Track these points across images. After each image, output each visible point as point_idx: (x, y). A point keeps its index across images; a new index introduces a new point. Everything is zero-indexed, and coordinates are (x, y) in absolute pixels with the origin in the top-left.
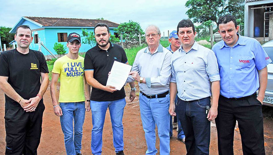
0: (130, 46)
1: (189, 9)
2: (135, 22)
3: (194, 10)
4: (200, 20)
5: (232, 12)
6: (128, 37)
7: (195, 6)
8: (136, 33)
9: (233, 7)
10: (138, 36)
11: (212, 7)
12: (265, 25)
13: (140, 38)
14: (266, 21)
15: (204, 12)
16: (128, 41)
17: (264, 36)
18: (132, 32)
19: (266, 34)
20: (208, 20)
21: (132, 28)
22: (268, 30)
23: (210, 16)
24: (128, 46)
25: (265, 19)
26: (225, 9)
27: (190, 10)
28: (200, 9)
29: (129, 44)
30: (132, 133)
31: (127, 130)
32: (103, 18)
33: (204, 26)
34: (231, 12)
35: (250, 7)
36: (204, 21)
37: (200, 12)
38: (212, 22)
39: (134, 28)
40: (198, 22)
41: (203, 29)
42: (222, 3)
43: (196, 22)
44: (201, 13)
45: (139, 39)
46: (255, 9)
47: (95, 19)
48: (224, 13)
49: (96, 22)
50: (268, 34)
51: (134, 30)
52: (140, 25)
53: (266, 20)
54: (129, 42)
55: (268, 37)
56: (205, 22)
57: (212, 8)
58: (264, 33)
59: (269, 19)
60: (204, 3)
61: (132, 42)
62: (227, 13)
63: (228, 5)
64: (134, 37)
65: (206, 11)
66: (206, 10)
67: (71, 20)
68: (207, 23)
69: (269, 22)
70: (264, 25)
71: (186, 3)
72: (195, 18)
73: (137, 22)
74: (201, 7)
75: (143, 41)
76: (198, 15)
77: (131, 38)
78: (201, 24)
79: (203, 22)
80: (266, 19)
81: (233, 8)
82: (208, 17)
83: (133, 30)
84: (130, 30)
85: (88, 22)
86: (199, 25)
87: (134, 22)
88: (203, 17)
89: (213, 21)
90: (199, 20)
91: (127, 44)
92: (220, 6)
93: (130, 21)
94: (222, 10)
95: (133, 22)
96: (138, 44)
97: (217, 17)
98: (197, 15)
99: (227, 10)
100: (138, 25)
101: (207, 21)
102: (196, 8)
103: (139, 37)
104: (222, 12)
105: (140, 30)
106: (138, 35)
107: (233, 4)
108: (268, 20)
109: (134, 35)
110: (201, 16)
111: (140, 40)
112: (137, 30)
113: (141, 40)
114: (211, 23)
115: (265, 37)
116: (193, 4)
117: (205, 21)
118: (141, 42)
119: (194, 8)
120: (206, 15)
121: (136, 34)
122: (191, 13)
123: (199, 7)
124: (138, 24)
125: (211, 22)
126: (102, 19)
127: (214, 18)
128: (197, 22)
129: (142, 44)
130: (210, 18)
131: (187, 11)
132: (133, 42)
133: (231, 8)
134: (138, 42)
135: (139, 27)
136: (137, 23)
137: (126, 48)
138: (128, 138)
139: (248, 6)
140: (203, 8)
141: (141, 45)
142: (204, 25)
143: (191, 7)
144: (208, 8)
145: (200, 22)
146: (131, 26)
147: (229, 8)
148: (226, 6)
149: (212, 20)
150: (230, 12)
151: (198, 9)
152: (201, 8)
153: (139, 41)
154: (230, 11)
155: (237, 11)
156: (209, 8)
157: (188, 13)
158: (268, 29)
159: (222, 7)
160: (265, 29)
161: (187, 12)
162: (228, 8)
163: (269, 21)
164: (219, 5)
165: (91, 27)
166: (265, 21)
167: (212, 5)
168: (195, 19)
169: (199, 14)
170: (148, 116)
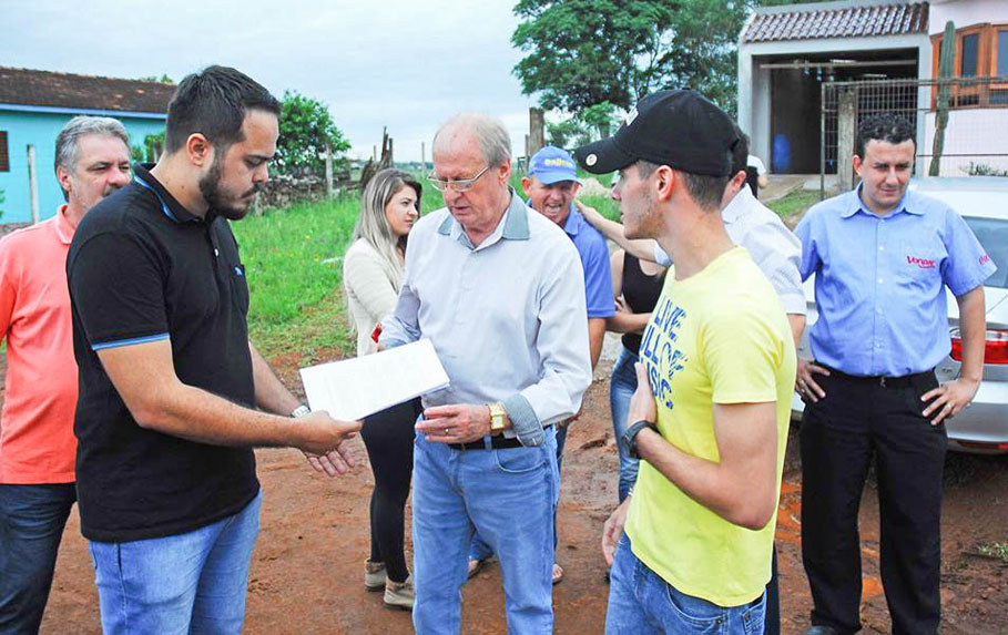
0: (286, 198)
1: (527, 55)
2: (308, 100)
3: (544, 59)
4: (568, 101)
5: (688, 74)
6: (281, 161)
7: (550, 46)
8: (313, 144)
9: (689, 56)
10: (323, 156)
11: (615, 53)
12: (826, 129)
13: (329, 164)
14: (826, 114)
15: (584, 70)
16: (280, 176)
17: (823, 170)
18: (296, 139)
19: (827, 164)
20: (598, 102)
21: (298, 124)
22: (836, 149)
23: (606, 87)
24: (279, 197)
25: (823, 107)
26: (661, 62)
27: (531, 61)
28: (569, 59)
29: (284, 190)
30: (345, 577)
31: (320, 568)
32: (169, 77)
33: (583, 125)
34: (683, 73)
35: (757, 60)
36: (583, 105)
37: (567, 70)
38: (611, 110)
39: (306, 123)
40: (561, 108)
41: (579, 136)
42: (649, 40)
43: (551, 108)
44: (574, 72)
45: (325, 169)
46: (772, 70)
47: (136, 79)
48: (655, 77)
49: (141, 92)
50: (835, 164)
51: (304, 131)
52: (330, 112)
53: (828, 111)
54: (283, 181)
55: (836, 172)
56: (585, 109)
57: (613, 57)
58: (823, 160)
59: (837, 107)
60: (584, 36)
61: (295, 182)
62: (669, 79)
63: (671, 50)
64: (304, 159)
65: (591, 65)
66: (591, 61)
67: (25, 76)
68: (594, 111)
69: (836, 121)
70: (823, 129)
71: (516, 34)
72: (550, 91)
73: (319, 101)
74: (574, 53)
75: (343, 176)
76: (561, 79)
77: (293, 163)
78: (570, 115)
79: (579, 108)
80: (826, 108)
81: (689, 61)
82: (599, 90)
83: (301, 133)
84: (289, 130)
85: (106, 89)
86: (563, 120)
87: (304, 100)
88: (579, 90)
89: (615, 107)
90: (564, 101)
91: (275, 189)
92: (643, 51)
93: (287, 93)
94: (651, 68)
95: (301, 98)
96: (320, 187)
97: (631, 90)
98: (556, 81)
99: (669, 67)
100: (321, 109)
101: (595, 107)
102: (554, 55)
103: (323, 163)
104: (650, 72)
105: (330, 134)
106: (322, 151)
107: (688, 47)
108: (834, 111)
109: (307, 153)
110: (571, 85)
111: (329, 172)
112: (316, 132)
113: (335, 174)
114: (610, 115)
115: (826, 173)
116: (540, 37)
117: (589, 105)
118: (335, 182)
119: (544, 52)
120: (591, 82)
121: (312, 148)
122: (533, 73)
123: (563, 51)
124: (323, 106)
125: (609, 111)
126: (165, 78)
127: (621, 94)
128: (556, 108)
129: (338, 190)
130: (608, 94)
131: (517, 64)
132: (302, 181)
133: (681, 61)
134: (320, 180)
135: (326, 117)
136: (317, 104)
137: (271, 204)
138: (330, 603)
139: (750, 58)
140: (580, 55)
141: (334, 192)
142: (584, 122)
143: (532, 49)
144: (600, 55)
145: (566, 109)
146: (293, 116)
147: (676, 62)
148: (666, 52)
149: (613, 101)
150: (680, 77)
151: (561, 56)
152: (571, 52)
153: (323, 176)
154: (677, 71)
155: (704, 74)
156: (604, 58)
157: (519, 72)
158: (836, 144)
159: (648, 54)
160: (826, 144)
161: (516, 68)
162: (672, 60)
163: (837, 114)
164: (641, 47)
165: (118, 110)
166: (823, 116)
167: (611, 45)
168: (551, 97)
169: (565, 75)
170: (443, 526)
